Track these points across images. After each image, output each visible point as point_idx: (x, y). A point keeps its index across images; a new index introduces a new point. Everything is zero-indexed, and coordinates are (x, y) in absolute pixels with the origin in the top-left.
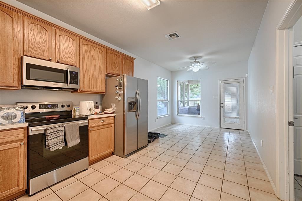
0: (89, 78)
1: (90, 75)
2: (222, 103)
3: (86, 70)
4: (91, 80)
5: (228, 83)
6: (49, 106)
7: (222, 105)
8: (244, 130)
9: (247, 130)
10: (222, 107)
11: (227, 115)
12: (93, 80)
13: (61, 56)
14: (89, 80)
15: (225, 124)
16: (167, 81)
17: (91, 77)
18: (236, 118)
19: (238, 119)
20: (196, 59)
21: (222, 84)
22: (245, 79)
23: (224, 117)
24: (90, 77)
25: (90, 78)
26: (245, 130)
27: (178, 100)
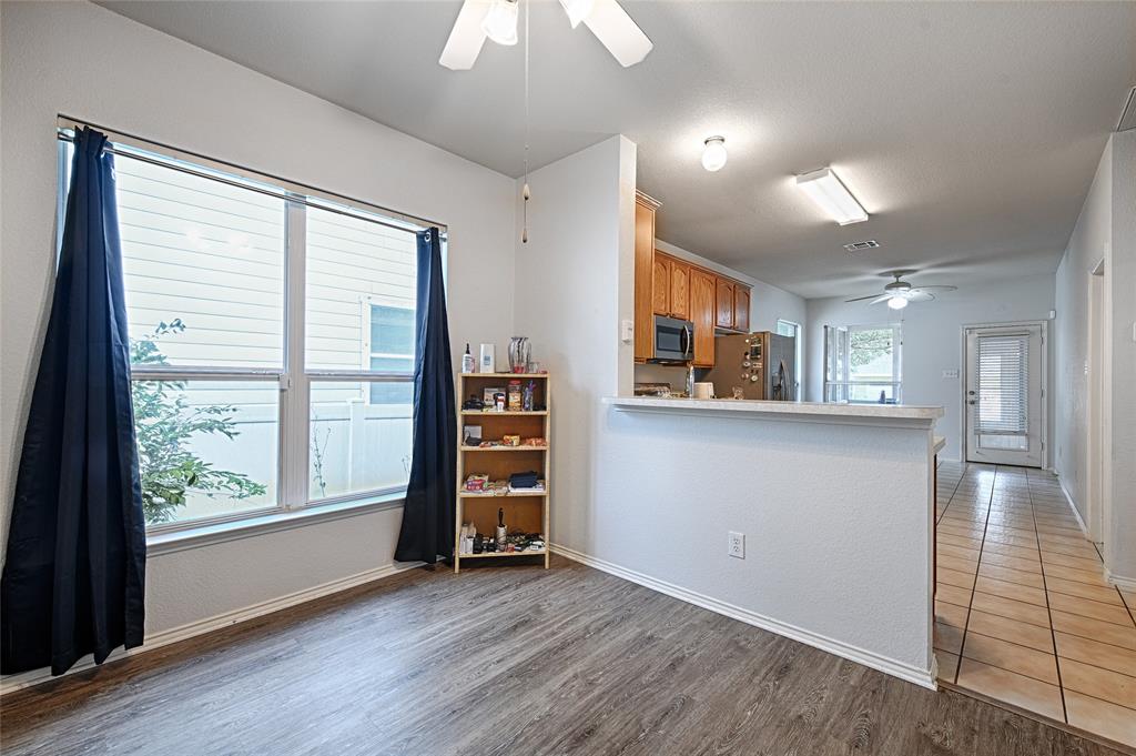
2: (972, 393)
5: (991, 334)
7: (970, 398)
8: (1040, 468)
9: (1051, 469)
10: (973, 403)
11: (984, 427)
13: (674, 306)
15: (980, 450)
16: (795, 327)
18: (1015, 433)
19: (1023, 438)
20: (897, 277)
21: (972, 338)
22: (1045, 324)
23: (979, 432)
26: (1044, 467)
27: (826, 380)
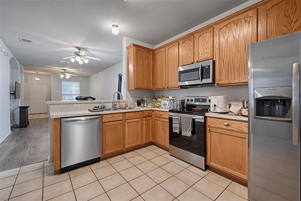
0: (228, 67)
1: (229, 62)
3: (223, 58)
4: (231, 68)
6: (200, 100)
12: (234, 68)
13: (199, 56)
14: (228, 69)
17: (230, 64)
24: (228, 65)
25: (230, 66)
